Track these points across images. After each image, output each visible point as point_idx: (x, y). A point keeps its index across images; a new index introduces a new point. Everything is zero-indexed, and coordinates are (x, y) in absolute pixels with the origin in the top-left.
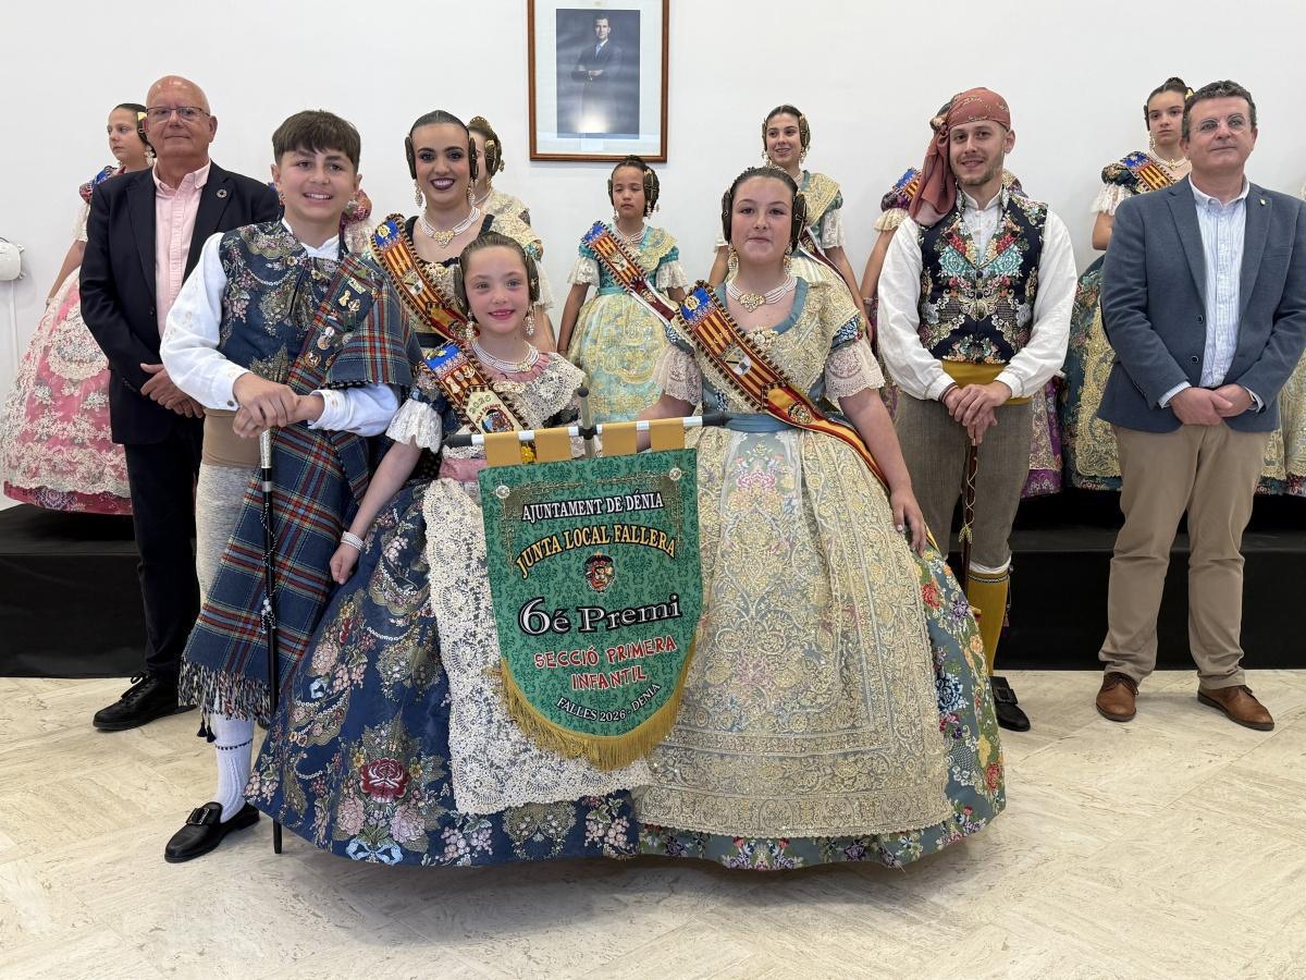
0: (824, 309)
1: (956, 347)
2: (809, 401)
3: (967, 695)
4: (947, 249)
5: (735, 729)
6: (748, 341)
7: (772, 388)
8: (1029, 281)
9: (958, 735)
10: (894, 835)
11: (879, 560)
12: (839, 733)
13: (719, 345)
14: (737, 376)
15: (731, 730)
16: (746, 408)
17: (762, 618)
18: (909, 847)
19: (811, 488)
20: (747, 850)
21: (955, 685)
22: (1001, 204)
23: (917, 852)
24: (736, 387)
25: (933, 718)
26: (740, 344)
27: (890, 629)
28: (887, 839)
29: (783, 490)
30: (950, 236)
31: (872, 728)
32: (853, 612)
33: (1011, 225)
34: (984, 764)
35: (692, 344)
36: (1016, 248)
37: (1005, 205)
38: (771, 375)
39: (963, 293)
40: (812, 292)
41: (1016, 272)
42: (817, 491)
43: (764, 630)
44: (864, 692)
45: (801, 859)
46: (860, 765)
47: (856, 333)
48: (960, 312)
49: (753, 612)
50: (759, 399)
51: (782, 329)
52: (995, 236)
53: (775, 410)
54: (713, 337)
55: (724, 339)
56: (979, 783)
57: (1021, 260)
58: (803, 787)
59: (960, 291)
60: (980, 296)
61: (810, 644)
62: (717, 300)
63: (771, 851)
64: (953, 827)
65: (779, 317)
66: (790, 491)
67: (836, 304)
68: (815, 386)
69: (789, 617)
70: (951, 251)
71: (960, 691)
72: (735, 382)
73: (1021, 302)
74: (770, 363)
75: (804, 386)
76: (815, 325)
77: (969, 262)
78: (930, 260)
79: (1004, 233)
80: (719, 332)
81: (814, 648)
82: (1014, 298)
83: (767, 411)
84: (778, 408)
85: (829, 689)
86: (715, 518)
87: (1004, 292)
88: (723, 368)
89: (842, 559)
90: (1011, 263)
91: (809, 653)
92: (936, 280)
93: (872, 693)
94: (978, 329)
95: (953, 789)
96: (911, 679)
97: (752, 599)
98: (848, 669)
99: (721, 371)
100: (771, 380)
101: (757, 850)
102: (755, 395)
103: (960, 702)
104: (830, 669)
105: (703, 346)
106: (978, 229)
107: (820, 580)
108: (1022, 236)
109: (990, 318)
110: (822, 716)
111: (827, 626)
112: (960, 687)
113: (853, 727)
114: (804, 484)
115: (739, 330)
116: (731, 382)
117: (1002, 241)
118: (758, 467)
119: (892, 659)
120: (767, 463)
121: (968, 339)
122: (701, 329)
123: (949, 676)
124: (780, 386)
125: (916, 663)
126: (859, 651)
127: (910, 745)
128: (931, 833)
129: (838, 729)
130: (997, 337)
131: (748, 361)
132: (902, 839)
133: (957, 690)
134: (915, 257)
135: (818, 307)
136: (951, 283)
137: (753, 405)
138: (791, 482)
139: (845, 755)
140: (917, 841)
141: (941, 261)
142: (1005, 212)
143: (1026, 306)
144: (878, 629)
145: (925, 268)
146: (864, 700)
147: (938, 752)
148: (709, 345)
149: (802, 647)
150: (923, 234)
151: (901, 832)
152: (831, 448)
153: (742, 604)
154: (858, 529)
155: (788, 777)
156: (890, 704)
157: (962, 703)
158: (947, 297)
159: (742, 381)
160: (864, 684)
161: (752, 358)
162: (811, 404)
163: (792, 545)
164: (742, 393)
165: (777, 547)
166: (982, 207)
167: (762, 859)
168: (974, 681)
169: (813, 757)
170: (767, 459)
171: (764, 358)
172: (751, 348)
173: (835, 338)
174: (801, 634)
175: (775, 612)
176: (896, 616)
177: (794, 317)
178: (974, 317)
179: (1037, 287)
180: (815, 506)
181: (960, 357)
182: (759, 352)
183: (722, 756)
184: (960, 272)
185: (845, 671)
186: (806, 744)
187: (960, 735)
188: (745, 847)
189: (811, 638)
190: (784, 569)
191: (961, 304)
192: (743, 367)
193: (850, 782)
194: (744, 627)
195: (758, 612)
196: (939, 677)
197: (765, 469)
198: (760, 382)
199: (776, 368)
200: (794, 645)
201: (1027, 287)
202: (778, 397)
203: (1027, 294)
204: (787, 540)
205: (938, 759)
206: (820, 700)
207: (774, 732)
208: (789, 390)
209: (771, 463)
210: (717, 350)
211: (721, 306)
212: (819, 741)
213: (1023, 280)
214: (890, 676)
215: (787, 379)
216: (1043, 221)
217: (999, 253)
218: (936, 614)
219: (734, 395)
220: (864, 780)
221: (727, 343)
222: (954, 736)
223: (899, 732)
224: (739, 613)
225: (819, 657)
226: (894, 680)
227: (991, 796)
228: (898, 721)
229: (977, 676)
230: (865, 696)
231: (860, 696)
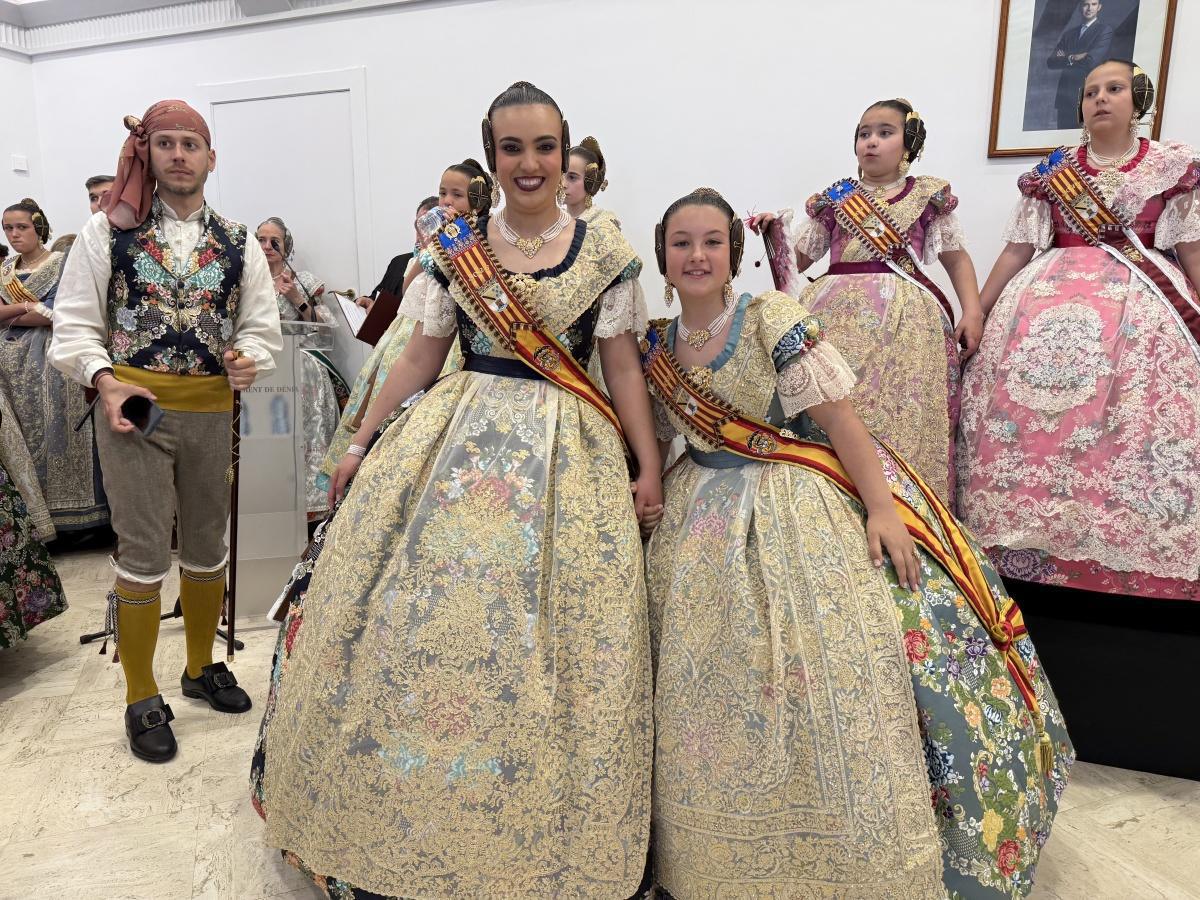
3: (961, 766)
4: (142, 255)
5: (686, 802)
6: (689, 381)
7: (724, 423)
8: (230, 297)
9: (949, 816)
11: (838, 611)
12: (793, 811)
13: (669, 388)
14: (688, 416)
16: (707, 447)
17: (706, 681)
19: (759, 530)
21: (944, 756)
22: (203, 219)
24: (693, 428)
26: (683, 386)
27: (850, 693)
30: (145, 241)
31: (827, 809)
32: (802, 677)
33: (213, 241)
34: (991, 847)
36: (217, 265)
37: (207, 221)
38: (718, 412)
39: (162, 301)
41: (218, 288)
42: (765, 535)
43: (709, 695)
46: (818, 849)
48: (161, 322)
49: (696, 674)
50: (715, 437)
52: (196, 249)
53: (733, 445)
54: (664, 381)
56: (985, 873)
57: (223, 277)
58: (757, 869)
59: (159, 299)
60: (181, 306)
61: (751, 715)
66: (737, 537)
68: (768, 413)
69: (730, 683)
70: (147, 257)
71: (950, 763)
72: (690, 423)
73: (223, 317)
76: (753, 351)
77: (166, 271)
79: (206, 248)
81: (756, 718)
83: (725, 448)
84: (735, 443)
85: (772, 768)
87: (207, 306)
88: (677, 409)
90: (213, 278)
91: (751, 725)
92: (132, 285)
94: (182, 341)
95: (951, 880)
97: (697, 659)
99: (677, 413)
100: (720, 416)
102: (710, 433)
103: (950, 776)
106: (179, 239)
108: (224, 254)
109: (193, 330)
110: (769, 796)
111: (770, 693)
112: (951, 758)
113: (810, 807)
114: (751, 527)
116: (687, 423)
117: (204, 255)
118: (714, 509)
119: (852, 730)
120: (723, 504)
121: (171, 350)
123: (937, 744)
124: (732, 420)
125: (892, 730)
127: (877, 832)
129: (792, 807)
131: (693, 401)
133: (946, 761)
135: (754, 328)
136: (148, 290)
137: (710, 442)
138: (739, 527)
139: (803, 836)
141: (135, 266)
142: (206, 228)
143: (228, 320)
144: (834, 694)
146: (818, 778)
148: (663, 390)
149: (744, 717)
150: (115, 235)
154: (811, 575)
156: (849, 783)
157: (953, 777)
159: (692, 420)
160: (816, 759)
161: (697, 398)
163: (730, 602)
165: (719, 603)
168: (980, 746)
169: (766, 838)
170: (724, 499)
171: (707, 396)
172: (694, 389)
173: (776, 359)
174: (742, 703)
175: (719, 674)
177: (729, 348)
178: (176, 328)
180: (762, 553)
181: (164, 368)
182: (701, 391)
184: (159, 280)
187: (951, 815)
189: (751, 708)
190: (722, 629)
191: (162, 313)
192: (692, 407)
194: (689, 690)
195: (701, 676)
196: (927, 744)
197: (719, 511)
198: (710, 420)
199: (722, 403)
200: (735, 714)
201: (229, 302)
202: (733, 431)
203: (229, 309)
204: (726, 594)
206: (764, 779)
207: (721, 810)
208: (742, 421)
210: (669, 393)
212: (769, 822)
213: (224, 296)
214: (848, 751)
215: (737, 412)
216: (243, 242)
217: (201, 266)
221: (674, 385)
222: (945, 814)
223: (862, 816)
224: (683, 676)
225: (762, 730)
226: (854, 756)
227: (1009, 883)
228: (859, 804)
229: (983, 737)
230: (819, 774)
231: (813, 773)
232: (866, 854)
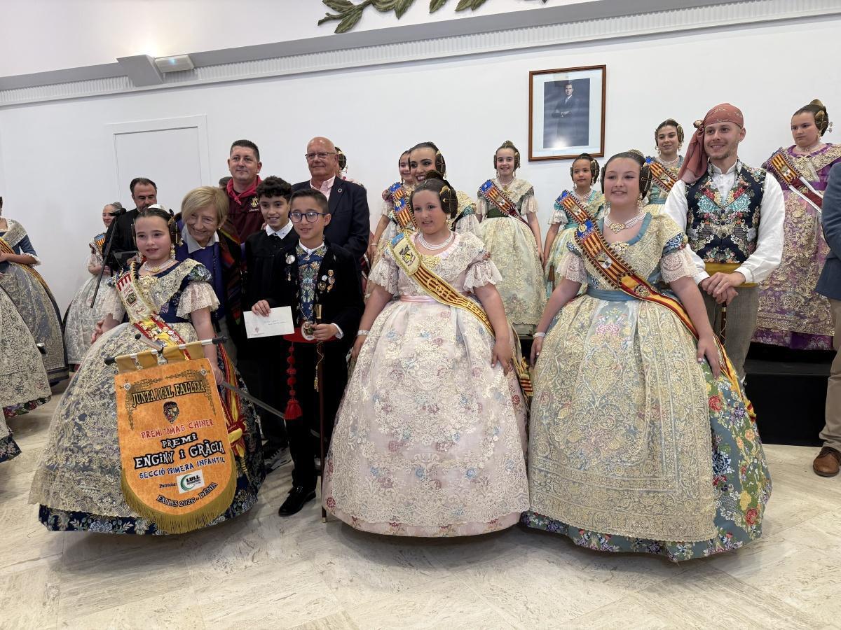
0: (659, 230)
1: (708, 254)
2: (648, 283)
3: (734, 465)
4: (703, 197)
5: (582, 469)
6: (610, 249)
7: (624, 276)
8: (754, 215)
9: (725, 489)
10: (674, 543)
11: (680, 380)
12: (645, 479)
13: (594, 252)
14: (604, 269)
15: (580, 469)
16: (609, 287)
17: (603, 408)
18: (683, 551)
19: (641, 334)
20: (586, 537)
21: (726, 459)
22: (736, 170)
23: (689, 555)
24: (603, 275)
25: (708, 477)
26: (605, 251)
27: (683, 421)
28: (670, 545)
29: (622, 335)
30: (704, 190)
31: (664, 478)
32: (659, 410)
33: (743, 182)
34: (744, 508)
35: (580, 251)
36: (746, 196)
37: (739, 171)
38: (623, 269)
39: (712, 222)
40: (653, 221)
41: (746, 209)
42: (644, 337)
43: (604, 415)
44: (661, 457)
45: (618, 547)
46: (656, 499)
47: (680, 245)
48: (711, 233)
49: (597, 404)
50: (616, 282)
51: (632, 243)
52: (732, 189)
53: (626, 289)
54: (591, 247)
55: (597, 248)
56: (739, 520)
57: (749, 202)
58: (620, 507)
59: (711, 221)
60: (723, 224)
61: (630, 426)
62: (596, 227)
63: (600, 540)
64: (718, 544)
65: (631, 236)
66: (627, 336)
67: (666, 227)
68: (651, 275)
69: (618, 409)
70: (705, 198)
71: (729, 463)
72: (603, 272)
73: (750, 227)
74: (623, 262)
75: (645, 276)
76: (653, 240)
77: (716, 204)
78: (692, 204)
79: (738, 188)
80: (595, 244)
81: (632, 428)
82: (745, 225)
83: (621, 289)
84: (627, 288)
85: (639, 453)
86: (580, 349)
87: (739, 221)
88: (596, 264)
89: (655, 377)
90: (743, 204)
91: (629, 431)
92: (696, 215)
93: (666, 458)
94: (722, 243)
95: (719, 521)
96: (695, 452)
97: (598, 396)
98: (653, 442)
99: (595, 266)
100: (623, 271)
101: (592, 538)
102: (614, 280)
103: (728, 469)
104: (642, 442)
105: (586, 252)
106: (722, 185)
107: (639, 389)
108: (750, 189)
109: (729, 236)
110: (634, 468)
111: (641, 416)
112: (729, 461)
113: (654, 476)
114: (636, 333)
115: (606, 244)
116: (600, 272)
117: (737, 193)
118: (611, 321)
119: (682, 439)
120: (617, 319)
121: (716, 249)
122: (585, 242)
123: (722, 453)
124: (629, 275)
125: (700, 443)
126: (660, 433)
127: (690, 492)
128: (701, 545)
129: (645, 477)
130: (734, 248)
131: (610, 261)
132: (679, 546)
133: (727, 462)
134: (684, 203)
135: (656, 229)
136: (705, 217)
137: (612, 285)
138: (629, 331)
139: (648, 492)
140: (690, 549)
141: (699, 204)
142: (739, 175)
143: (753, 229)
144: (675, 420)
145: (690, 208)
146: (661, 462)
147: (710, 497)
148: (589, 252)
149: (625, 427)
150: (688, 189)
151: (679, 542)
152: (657, 312)
153: (591, 399)
154: (667, 360)
155: (612, 500)
156: (678, 466)
157: (729, 470)
158: (703, 225)
159: (606, 272)
160: (662, 452)
161: (612, 259)
162: (650, 285)
163: (624, 368)
164: (606, 279)
165: (615, 368)
166: (724, 172)
167: (594, 542)
168: (742, 458)
169: (628, 491)
170: (617, 316)
171: (619, 259)
172: (612, 254)
173: (665, 248)
174: (625, 420)
175: (611, 405)
176: (688, 414)
177: (640, 236)
178: (720, 236)
179: (759, 218)
180: (642, 346)
181: (711, 260)
182: (617, 255)
183: (574, 483)
184: (711, 210)
185: (651, 443)
186: (623, 483)
187: (727, 489)
188: (585, 535)
189: (630, 422)
190: (618, 381)
191: (712, 228)
192: (607, 264)
193: (649, 508)
194: (591, 411)
195: (600, 404)
196: (716, 453)
197: (614, 322)
198: (617, 273)
199: (627, 265)
200: (620, 425)
201: (753, 218)
202: (628, 281)
203: (753, 222)
204: (622, 364)
205: (710, 502)
206: (633, 459)
207: (605, 473)
208: (635, 277)
209: (619, 319)
210: (593, 254)
211: (598, 230)
212: (631, 482)
213: (751, 214)
214: (679, 449)
215: (633, 271)
216: (763, 179)
217: (735, 198)
218: (717, 414)
219: (602, 280)
220: (658, 509)
221: (599, 251)
222: (722, 489)
223: (683, 483)
224: (589, 403)
225: (635, 434)
226: (682, 452)
227: (749, 529)
228: (683, 477)
229: (744, 454)
230: (662, 460)
231: (659, 459)
232: (683, 502)
